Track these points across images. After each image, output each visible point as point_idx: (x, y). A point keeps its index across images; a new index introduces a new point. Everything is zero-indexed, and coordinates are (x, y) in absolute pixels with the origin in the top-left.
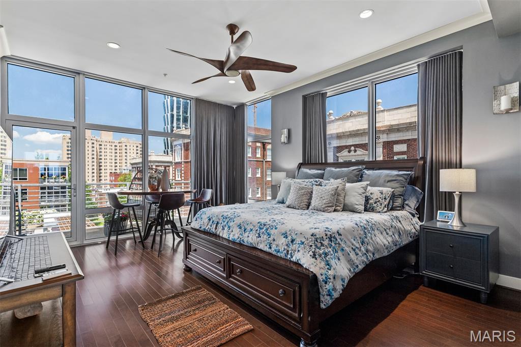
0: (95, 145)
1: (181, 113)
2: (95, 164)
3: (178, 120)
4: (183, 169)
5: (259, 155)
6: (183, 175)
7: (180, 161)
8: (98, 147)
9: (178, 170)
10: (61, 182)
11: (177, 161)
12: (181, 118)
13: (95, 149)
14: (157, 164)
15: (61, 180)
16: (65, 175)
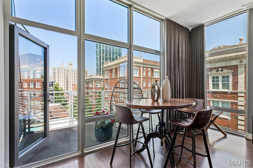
0: (65, 72)
1: (104, 56)
2: (65, 80)
3: (103, 59)
4: (109, 82)
5: (149, 75)
6: (109, 85)
7: (107, 78)
8: (67, 72)
9: (106, 83)
10: (51, 89)
11: (106, 78)
12: (105, 58)
13: (65, 73)
14: (95, 80)
15: (51, 88)
16: (53, 85)
